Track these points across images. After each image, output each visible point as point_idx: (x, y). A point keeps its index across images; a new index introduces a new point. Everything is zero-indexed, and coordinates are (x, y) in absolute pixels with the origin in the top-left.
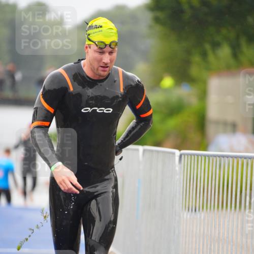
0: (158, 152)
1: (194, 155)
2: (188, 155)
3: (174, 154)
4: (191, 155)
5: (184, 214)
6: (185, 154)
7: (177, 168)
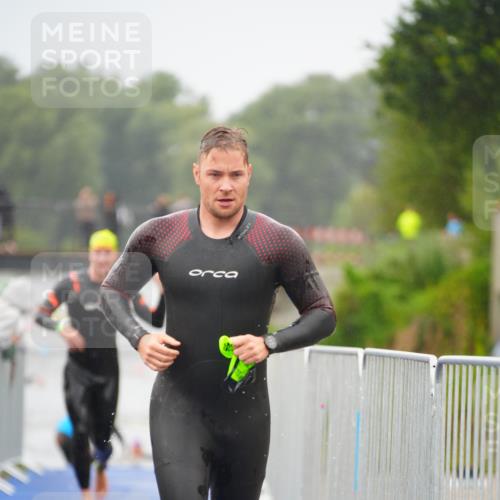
0: (395, 358)
1: (467, 364)
2: (454, 363)
3: (427, 362)
4: (461, 363)
5: (448, 482)
6: (448, 363)
7: (433, 391)
